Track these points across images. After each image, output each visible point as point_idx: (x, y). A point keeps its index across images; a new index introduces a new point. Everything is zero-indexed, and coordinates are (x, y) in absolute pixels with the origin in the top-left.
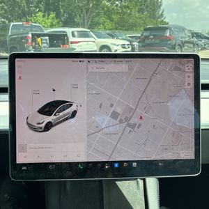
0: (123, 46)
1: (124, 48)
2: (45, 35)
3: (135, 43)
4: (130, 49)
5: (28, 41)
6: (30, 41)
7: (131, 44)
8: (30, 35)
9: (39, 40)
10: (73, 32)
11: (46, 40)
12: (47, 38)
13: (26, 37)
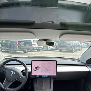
2: (23, 42)
8: (18, 42)
9: (21, 43)
10: (33, 41)
13: (16, 43)
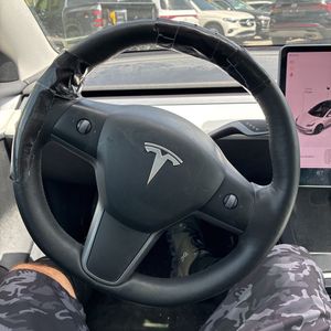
0: (243, 23)
1: (245, 25)
3: (262, 17)
4: (254, 28)
5: (95, 17)
6: (99, 17)
7: (256, 19)
8: (99, 8)
9: (113, 14)
11: (123, 14)
12: (125, 11)
13: (93, 11)
